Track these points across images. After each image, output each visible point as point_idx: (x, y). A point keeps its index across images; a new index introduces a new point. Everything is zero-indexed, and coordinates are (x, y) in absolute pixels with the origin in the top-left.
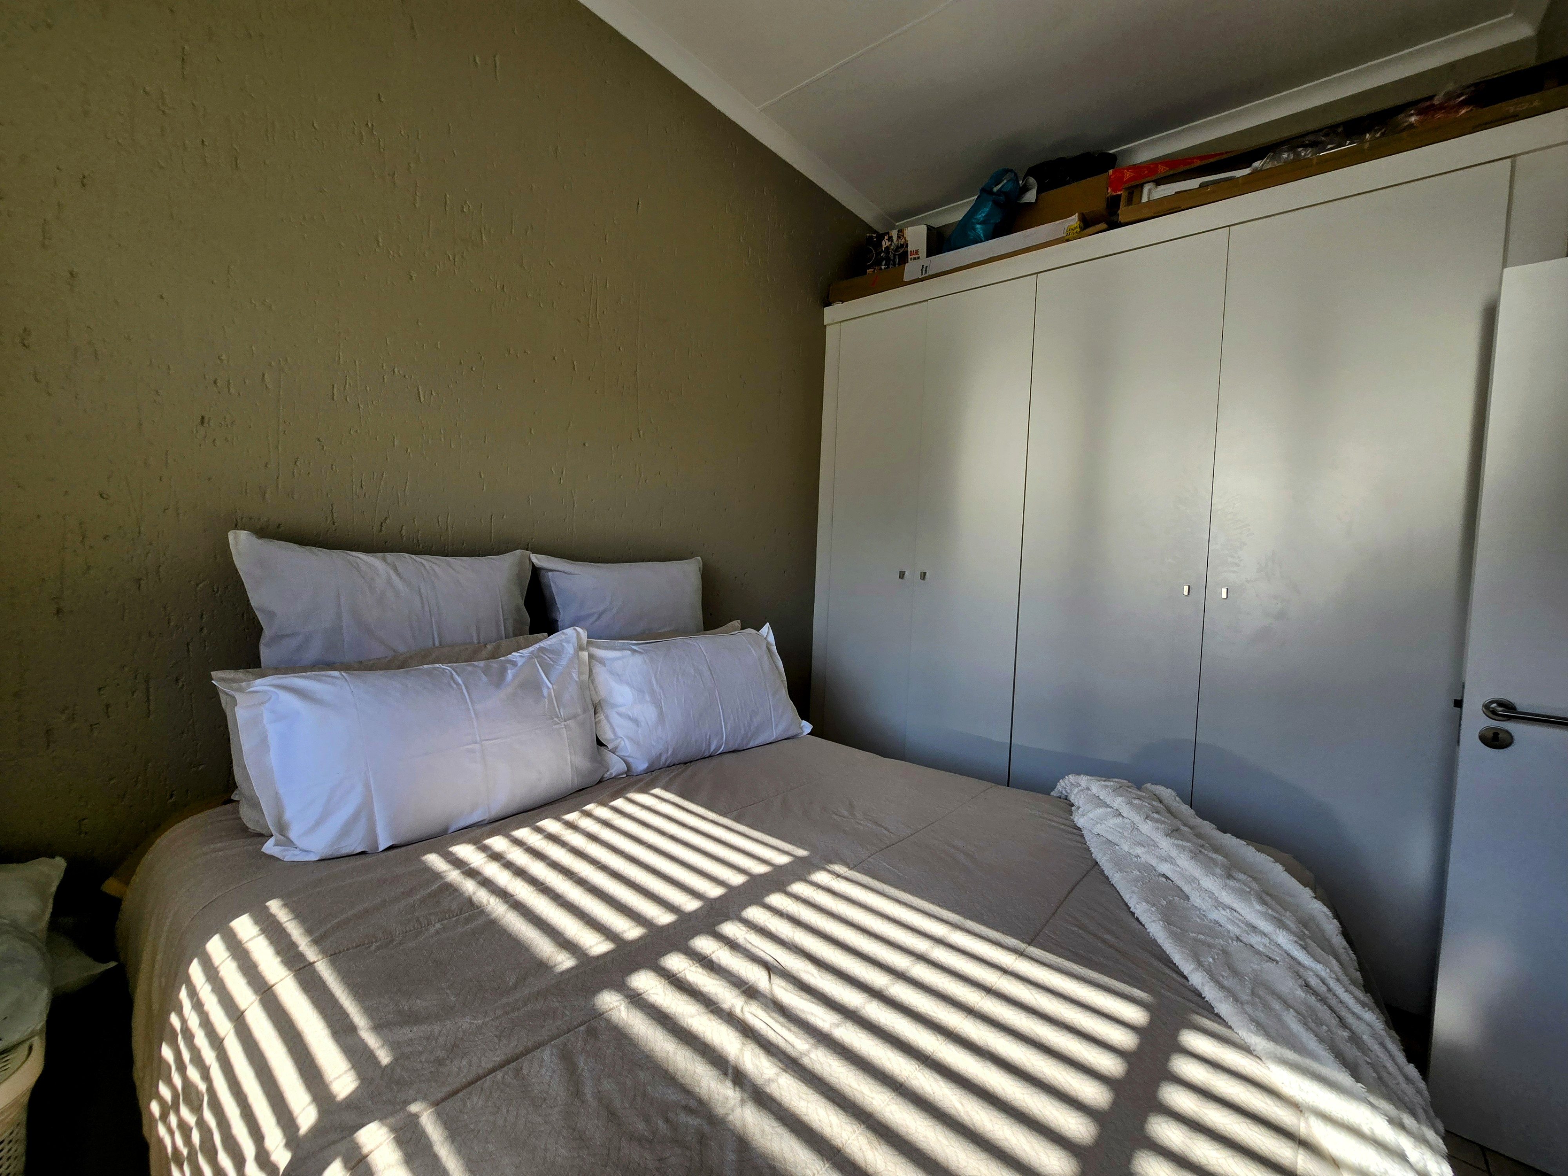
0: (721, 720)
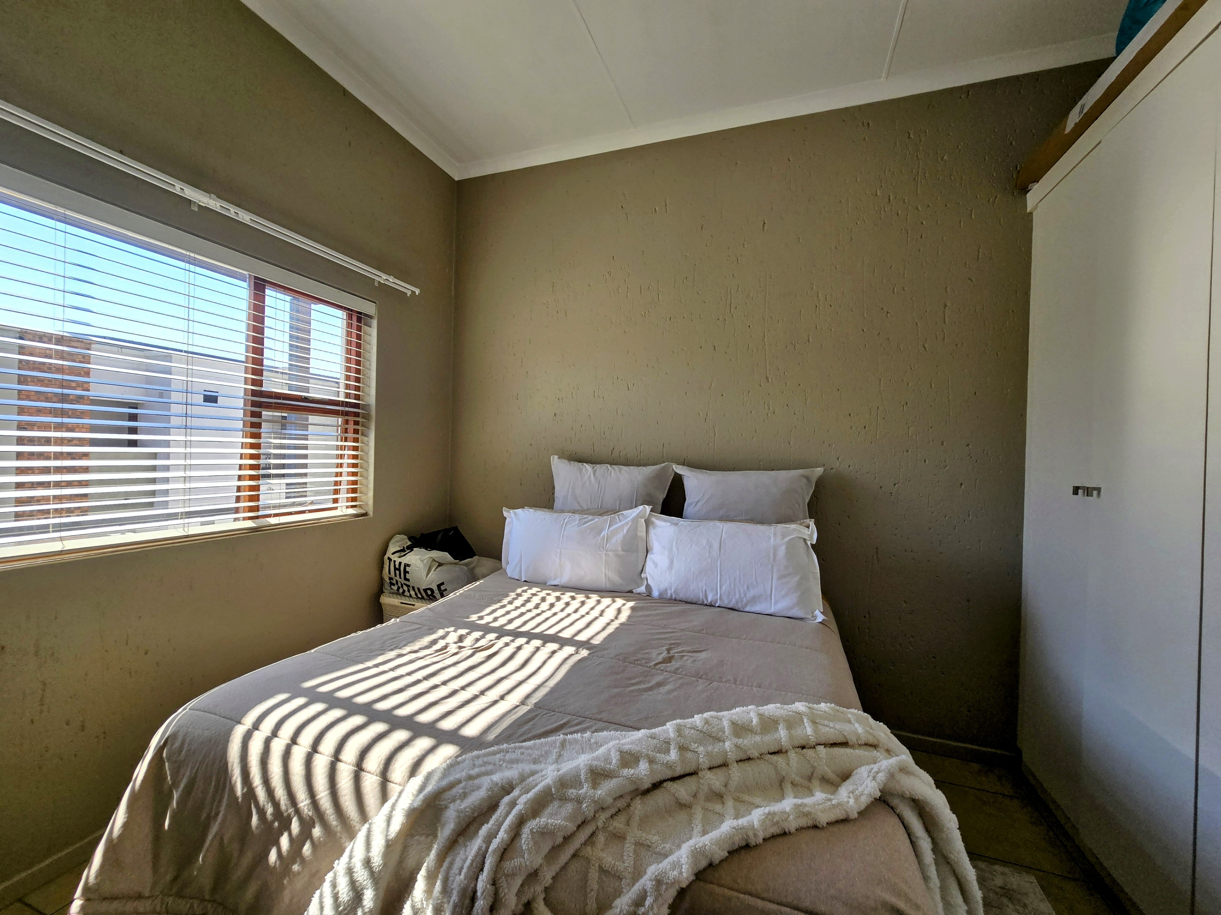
0: (717, 582)
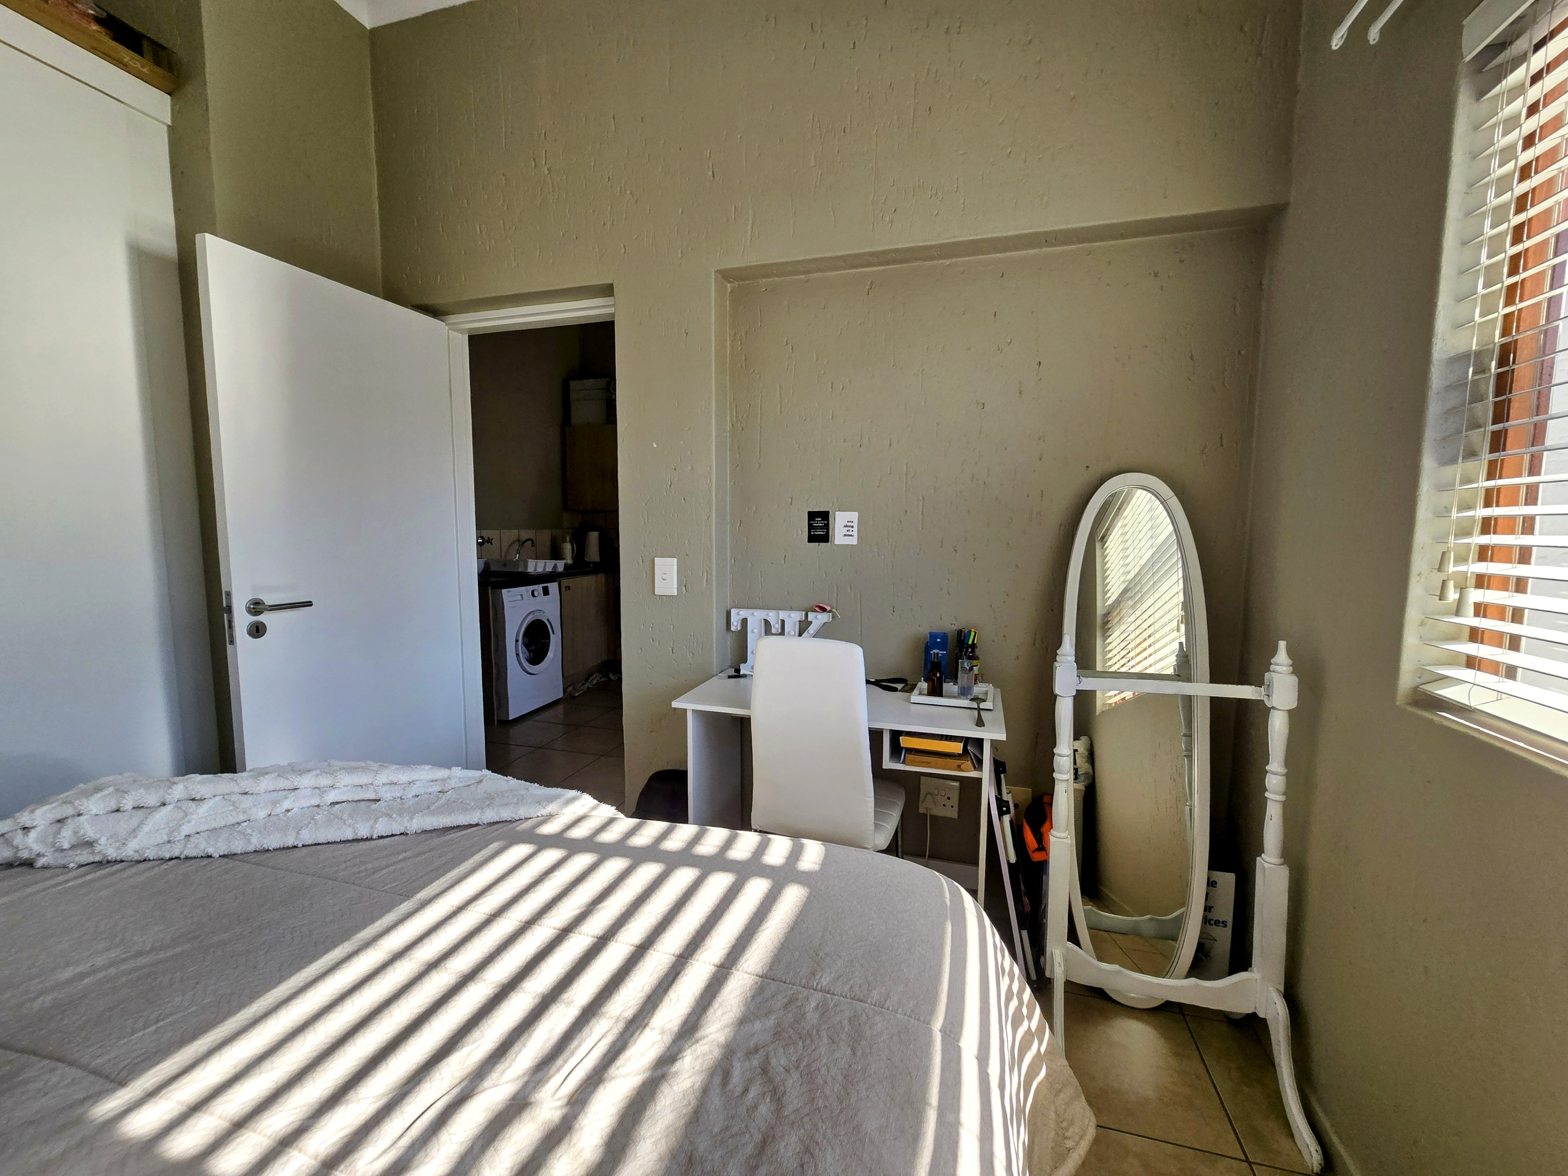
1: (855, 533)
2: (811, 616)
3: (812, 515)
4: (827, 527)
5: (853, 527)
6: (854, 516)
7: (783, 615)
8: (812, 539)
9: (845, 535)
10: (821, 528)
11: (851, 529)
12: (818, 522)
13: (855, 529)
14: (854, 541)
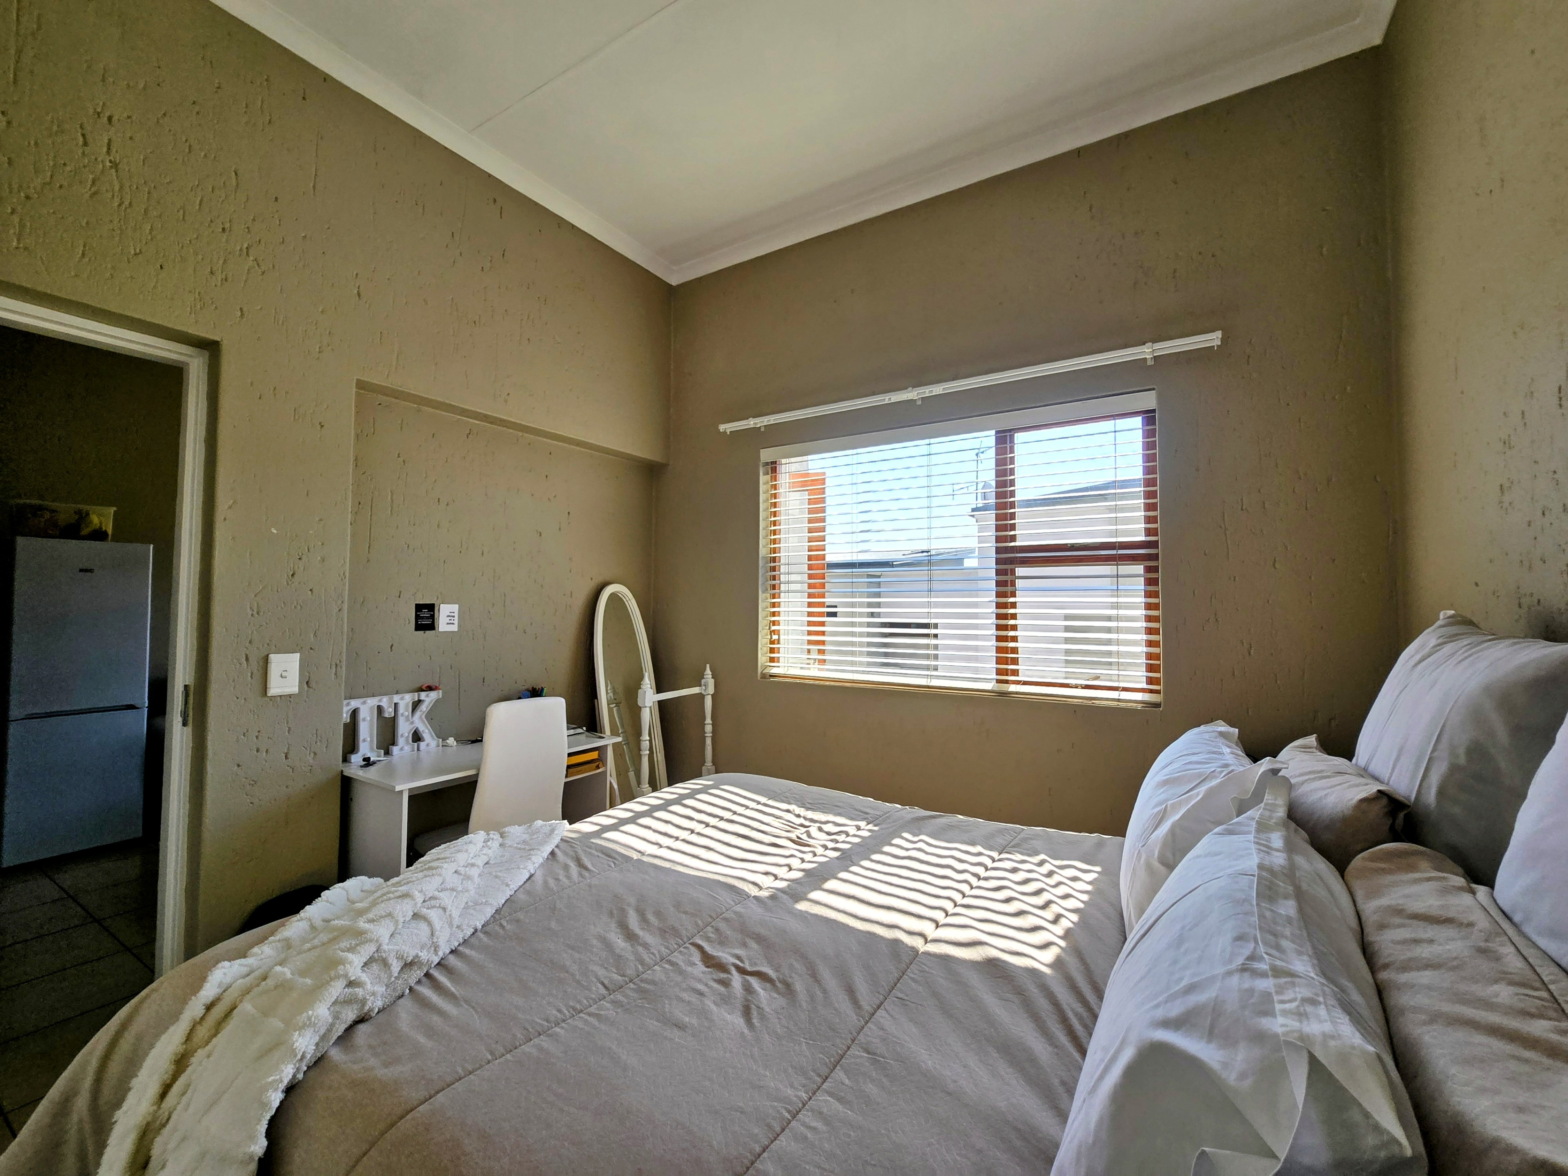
1: (456, 622)
2: (423, 695)
3: (419, 607)
4: (432, 617)
5: (454, 617)
6: (455, 608)
7: (396, 698)
8: (419, 627)
9: (448, 624)
10: (427, 618)
11: (452, 618)
12: (425, 613)
13: (456, 618)
14: (454, 628)
